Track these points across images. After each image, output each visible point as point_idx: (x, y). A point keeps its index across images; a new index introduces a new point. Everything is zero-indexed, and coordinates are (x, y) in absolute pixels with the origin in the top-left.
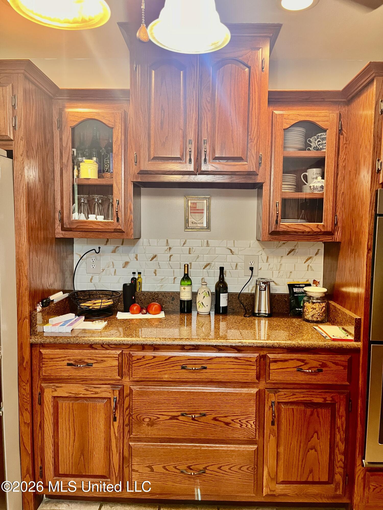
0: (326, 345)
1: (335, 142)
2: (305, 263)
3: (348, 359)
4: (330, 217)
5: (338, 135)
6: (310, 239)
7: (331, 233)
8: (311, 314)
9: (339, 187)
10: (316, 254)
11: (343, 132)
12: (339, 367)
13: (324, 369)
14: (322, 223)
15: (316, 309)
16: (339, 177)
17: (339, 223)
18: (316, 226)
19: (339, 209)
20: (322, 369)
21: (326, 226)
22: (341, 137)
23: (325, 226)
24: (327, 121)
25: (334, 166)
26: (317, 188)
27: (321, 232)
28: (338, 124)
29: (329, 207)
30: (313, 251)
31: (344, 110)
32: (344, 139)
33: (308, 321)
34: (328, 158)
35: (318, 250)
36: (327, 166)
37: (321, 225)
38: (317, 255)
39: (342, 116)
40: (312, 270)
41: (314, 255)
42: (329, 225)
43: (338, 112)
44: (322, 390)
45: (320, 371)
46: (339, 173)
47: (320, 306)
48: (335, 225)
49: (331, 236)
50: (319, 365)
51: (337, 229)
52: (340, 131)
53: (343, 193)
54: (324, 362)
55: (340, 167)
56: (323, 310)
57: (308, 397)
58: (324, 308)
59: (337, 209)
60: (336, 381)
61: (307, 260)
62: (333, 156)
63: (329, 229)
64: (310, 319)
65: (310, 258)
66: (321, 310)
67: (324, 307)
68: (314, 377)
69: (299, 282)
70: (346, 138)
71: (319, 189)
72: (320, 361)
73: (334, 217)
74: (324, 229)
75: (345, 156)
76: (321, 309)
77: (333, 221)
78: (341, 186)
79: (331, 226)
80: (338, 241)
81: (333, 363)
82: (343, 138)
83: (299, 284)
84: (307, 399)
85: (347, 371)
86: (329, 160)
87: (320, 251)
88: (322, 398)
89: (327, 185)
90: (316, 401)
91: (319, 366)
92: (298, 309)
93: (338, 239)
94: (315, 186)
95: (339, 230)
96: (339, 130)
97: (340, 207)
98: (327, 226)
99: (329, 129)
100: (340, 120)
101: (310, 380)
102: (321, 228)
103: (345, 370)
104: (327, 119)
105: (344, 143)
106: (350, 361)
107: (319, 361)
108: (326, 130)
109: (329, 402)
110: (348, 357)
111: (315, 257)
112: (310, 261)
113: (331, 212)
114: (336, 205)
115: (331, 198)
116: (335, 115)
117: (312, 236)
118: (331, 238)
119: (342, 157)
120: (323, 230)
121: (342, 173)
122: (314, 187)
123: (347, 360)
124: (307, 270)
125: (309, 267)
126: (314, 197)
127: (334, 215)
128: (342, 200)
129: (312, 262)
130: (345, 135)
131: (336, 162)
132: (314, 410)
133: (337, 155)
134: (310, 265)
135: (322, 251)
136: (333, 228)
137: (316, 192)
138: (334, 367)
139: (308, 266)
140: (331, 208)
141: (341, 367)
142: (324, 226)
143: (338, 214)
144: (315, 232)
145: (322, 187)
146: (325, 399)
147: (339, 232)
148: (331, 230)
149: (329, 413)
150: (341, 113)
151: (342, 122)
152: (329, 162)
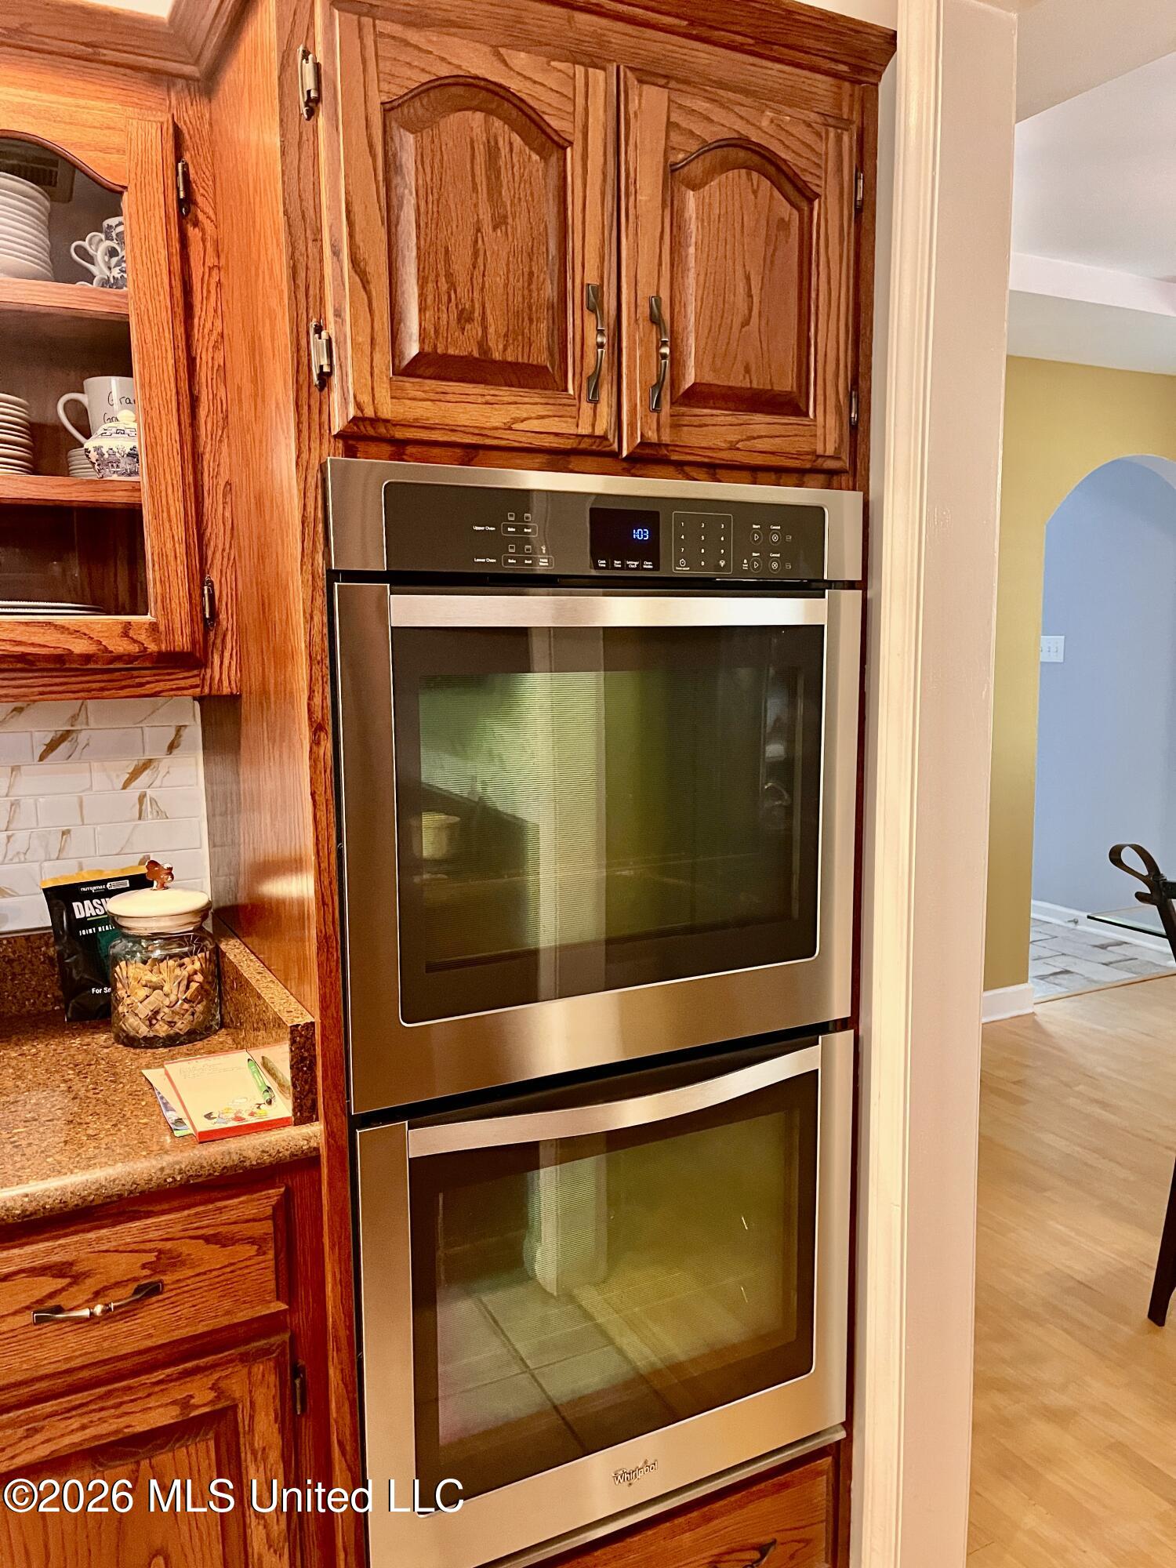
0: (167, 1171)
1: (164, 253)
2: (124, 787)
3: (275, 1208)
4: (179, 590)
5: (174, 219)
6: (102, 689)
7: (192, 660)
8: (144, 1010)
9: (207, 456)
10: (172, 747)
11: (201, 216)
12: (238, 1247)
13: (167, 1278)
14: (148, 618)
15: (161, 988)
16: (202, 412)
17: (223, 616)
18: (119, 629)
19: (218, 555)
20: (161, 1281)
21: (167, 627)
22: (193, 233)
23: (162, 628)
24: (120, 151)
25: (171, 362)
26: (113, 462)
27: (144, 654)
28: (170, 173)
29: (169, 545)
30: (158, 733)
31: (190, 114)
32: (208, 245)
33: (131, 1041)
34: (140, 321)
35: (179, 729)
36: (142, 359)
37: (140, 625)
38: (175, 752)
39: (188, 142)
40: (160, 814)
41: (160, 754)
42: (177, 625)
43: (165, 117)
44: (168, 1371)
45: (149, 1291)
46: (204, 398)
47: (178, 971)
48: (208, 622)
49: (195, 672)
50: (144, 1266)
51: (219, 641)
52: (186, 205)
53: (228, 483)
54: (168, 1245)
55: (204, 373)
56: (194, 985)
57: (102, 1420)
58: (199, 978)
59: (210, 553)
60: (228, 1313)
61: (135, 775)
62: (165, 316)
63: (182, 641)
64: (144, 1031)
65: (147, 765)
66: (188, 987)
67: (195, 973)
68: (122, 1326)
69: (101, 872)
70: (216, 243)
71: (126, 464)
72: (149, 1246)
73: (198, 592)
74: (157, 641)
75: (218, 323)
76: (185, 982)
77: (194, 605)
78: (216, 453)
79: (187, 630)
80: (226, 691)
81: (208, 1239)
82: (204, 240)
83: (104, 882)
84: (104, 1429)
85: (271, 1255)
86: (147, 331)
87: (185, 733)
88: (174, 1403)
89: (150, 447)
90: (139, 1429)
91: (147, 1272)
92: (99, 991)
93: (226, 683)
94: (104, 450)
95: (229, 646)
96: (179, 201)
97: (220, 547)
98: (170, 630)
99: (131, 188)
100: (178, 158)
101: (106, 1345)
102: (143, 637)
103: (264, 1253)
104: (116, 139)
105: (209, 263)
106: (283, 1212)
107: (145, 1251)
108: (121, 193)
109: (206, 1409)
110: (275, 1193)
111: (166, 762)
112: (145, 777)
113: (180, 568)
114: (201, 536)
115: (176, 507)
116: (154, 131)
117: (105, 677)
118: (197, 681)
119: (208, 325)
120: (152, 647)
121: (215, 396)
122: (102, 455)
123: (269, 1211)
124: (140, 818)
125: (147, 800)
126: (102, 497)
127: (197, 581)
128: (228, 514)
129: (157, 783)
130: (209, 226)
131: (182, 344)
132: (138, 1463)
133: (180, 310)
134: (149, 792)
135: (195, 731)
136: (199, 637)
137: (115, 477)
138: (214, 1257)
139: (142, 798)
140: (181, 549)
141: (247, 1247)
142: (154, 627)
143: (214, 576)
144: (119, 658)
145: (133, 455)
146: (185, 1404)
147: (227, 654)
148: (187, 647)
149: (209, 1458)
150: (181, 125)
151: (192, 171)
152: (149, 338)
